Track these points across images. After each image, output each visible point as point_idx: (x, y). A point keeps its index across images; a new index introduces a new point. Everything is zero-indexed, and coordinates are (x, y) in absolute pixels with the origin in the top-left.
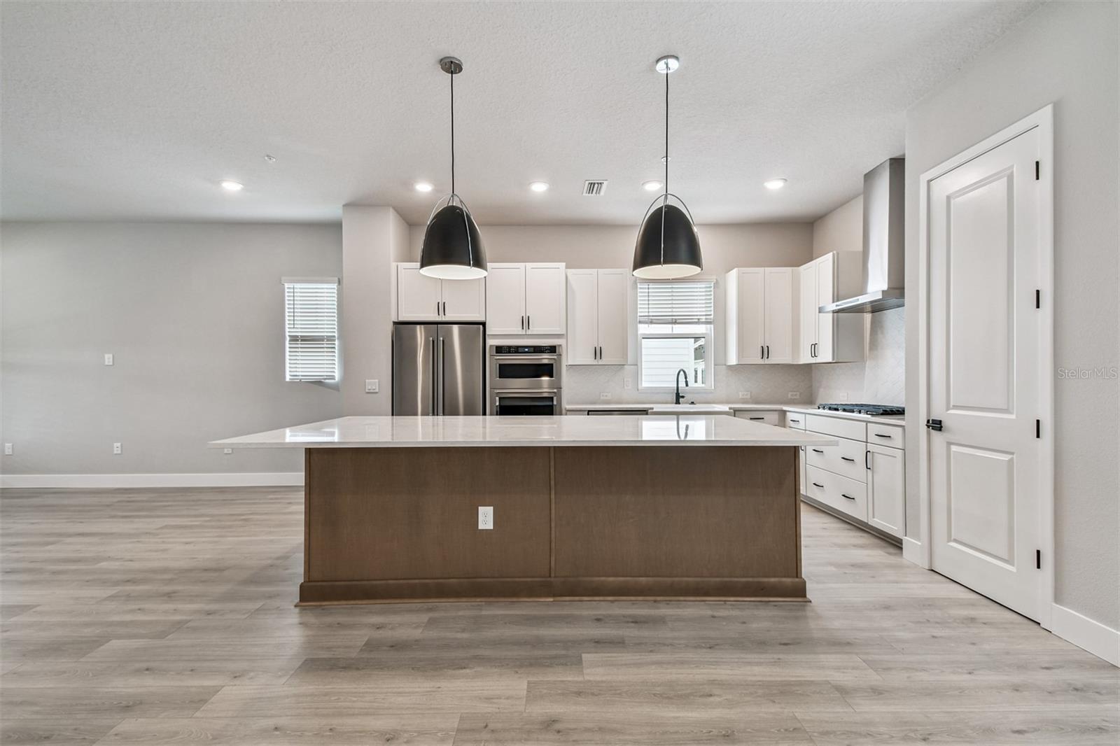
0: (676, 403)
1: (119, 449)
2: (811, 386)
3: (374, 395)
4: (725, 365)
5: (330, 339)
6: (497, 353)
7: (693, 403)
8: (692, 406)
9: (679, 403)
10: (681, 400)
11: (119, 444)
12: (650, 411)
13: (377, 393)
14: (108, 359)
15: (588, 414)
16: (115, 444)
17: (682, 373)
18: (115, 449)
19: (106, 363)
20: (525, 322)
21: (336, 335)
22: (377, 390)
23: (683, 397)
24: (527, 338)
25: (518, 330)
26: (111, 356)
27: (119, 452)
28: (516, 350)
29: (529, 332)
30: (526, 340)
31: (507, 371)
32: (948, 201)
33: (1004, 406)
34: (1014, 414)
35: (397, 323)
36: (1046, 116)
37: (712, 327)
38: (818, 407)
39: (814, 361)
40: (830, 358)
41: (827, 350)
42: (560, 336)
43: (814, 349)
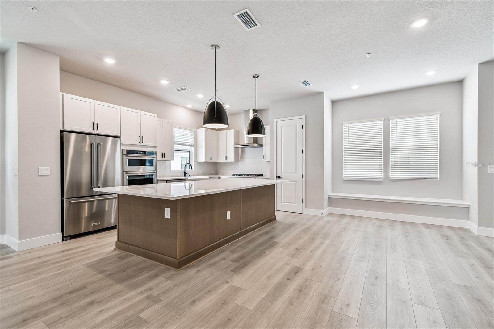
0: (184, 176)
2: (216, 169)
3: (47, 177)
4: (197, 162)
6: (127, 153)
7: (190, 176)
8: (190, 177)
9: (185, 176)
10: (186, 175)
12: (187, 179)
13: (48, 175)
15: (167, 182)
17: (188, 165)
20: (141, 139)
22: (49, 174)
23: (187, 173)
24: (141, 147)
25: (137, 142)
28: (136, 152)
29: (142, 144)
30: (140, 148)
31: (132, 163)
32: (282, 127)
33: (295, 172)
34: (297, 174)
35: (62, 132)
36: (304, 117)
37: (193, 147)
38: (233, 175)
39: (226, 161)
40: (233, 161)
41: (231, 159)
42: (155, 147)
43: (226, 158)
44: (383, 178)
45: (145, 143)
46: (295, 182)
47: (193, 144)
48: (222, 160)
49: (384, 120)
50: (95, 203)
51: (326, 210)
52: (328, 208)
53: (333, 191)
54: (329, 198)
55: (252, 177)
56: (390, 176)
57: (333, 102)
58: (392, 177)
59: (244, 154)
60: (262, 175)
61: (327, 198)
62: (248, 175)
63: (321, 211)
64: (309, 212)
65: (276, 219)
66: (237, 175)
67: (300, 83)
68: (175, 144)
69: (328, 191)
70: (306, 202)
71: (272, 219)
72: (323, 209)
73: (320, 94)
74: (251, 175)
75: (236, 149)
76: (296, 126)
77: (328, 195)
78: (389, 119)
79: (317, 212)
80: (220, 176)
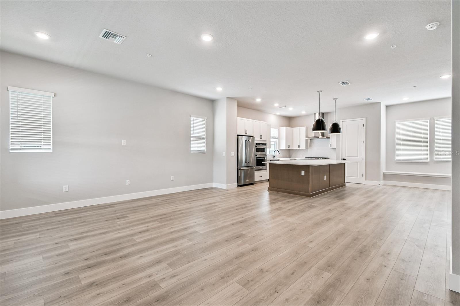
1: (129, 183)
2: (290, 154)
5: (203, 138)
6: (256, 145)
7: (276, 158)
10: (274, 157)
11: (129, 181)
14: (124, 142)
16: (127, 181)
17: (277, 151)
18: (127, 182)
19: (123, 144)
20: (261, 137)
21: (205, 136)
24: (261, 141)
25: (259, 139)
26: (125, 141)
27: (129, 184)
28: (259, 144)
31: (257, 150)
32: (346, 125)
33: (357, 156)
34: (359, 157)
35: (238, 135)
36: (365, 119)
37: (277, 140)
38: (306, 158)
39: (299, 148)
40: (305, 148)
41: (303, 146)
42: (266, 141)
43: (299, 146)
44: (429, 160)
45: (263, 139)
46: (357, 163)
47: (277, 137)
48: (295, 147)
49: (429, 119)
50: (249, 170)
51: (382, 182)
52: (383, 181)
53: (386, 170)
54: (384, 174)
55: (322, 159)
56: (435, 159)
57: (387, 107)
58: (436, 160)
59: (312, 143)
60: (328, 158)
61: (383, 174)
62: (318, 158)
63: (379, 182)
64: (369, 183)
65: (346, 185)
66: (309, 158)
67: (365, 100)
68: (272, 138)
69: (383, 169)
70: (366, 176)
71: (343, 185)
72: (380, 181)
73: (379, 103)
74: (321, 158)
75: (307, 141)
76: (358, 125)
77: (383, 172)
78: (434, 118)
79: (375, 183)
80: (296, 159)
